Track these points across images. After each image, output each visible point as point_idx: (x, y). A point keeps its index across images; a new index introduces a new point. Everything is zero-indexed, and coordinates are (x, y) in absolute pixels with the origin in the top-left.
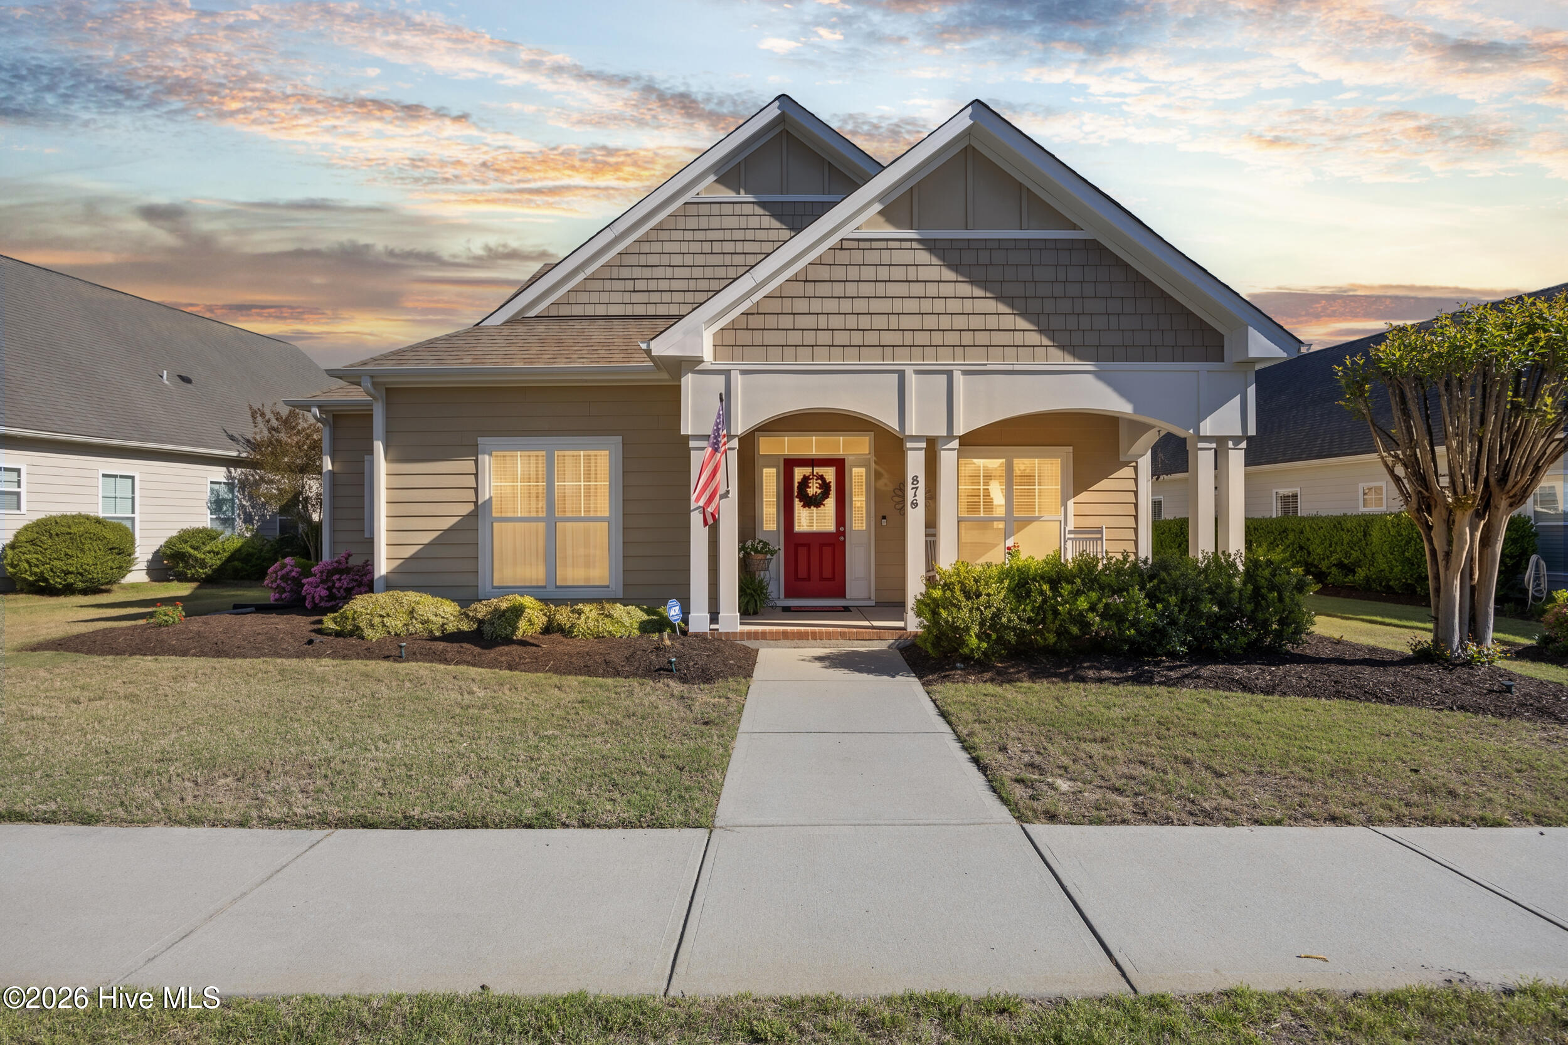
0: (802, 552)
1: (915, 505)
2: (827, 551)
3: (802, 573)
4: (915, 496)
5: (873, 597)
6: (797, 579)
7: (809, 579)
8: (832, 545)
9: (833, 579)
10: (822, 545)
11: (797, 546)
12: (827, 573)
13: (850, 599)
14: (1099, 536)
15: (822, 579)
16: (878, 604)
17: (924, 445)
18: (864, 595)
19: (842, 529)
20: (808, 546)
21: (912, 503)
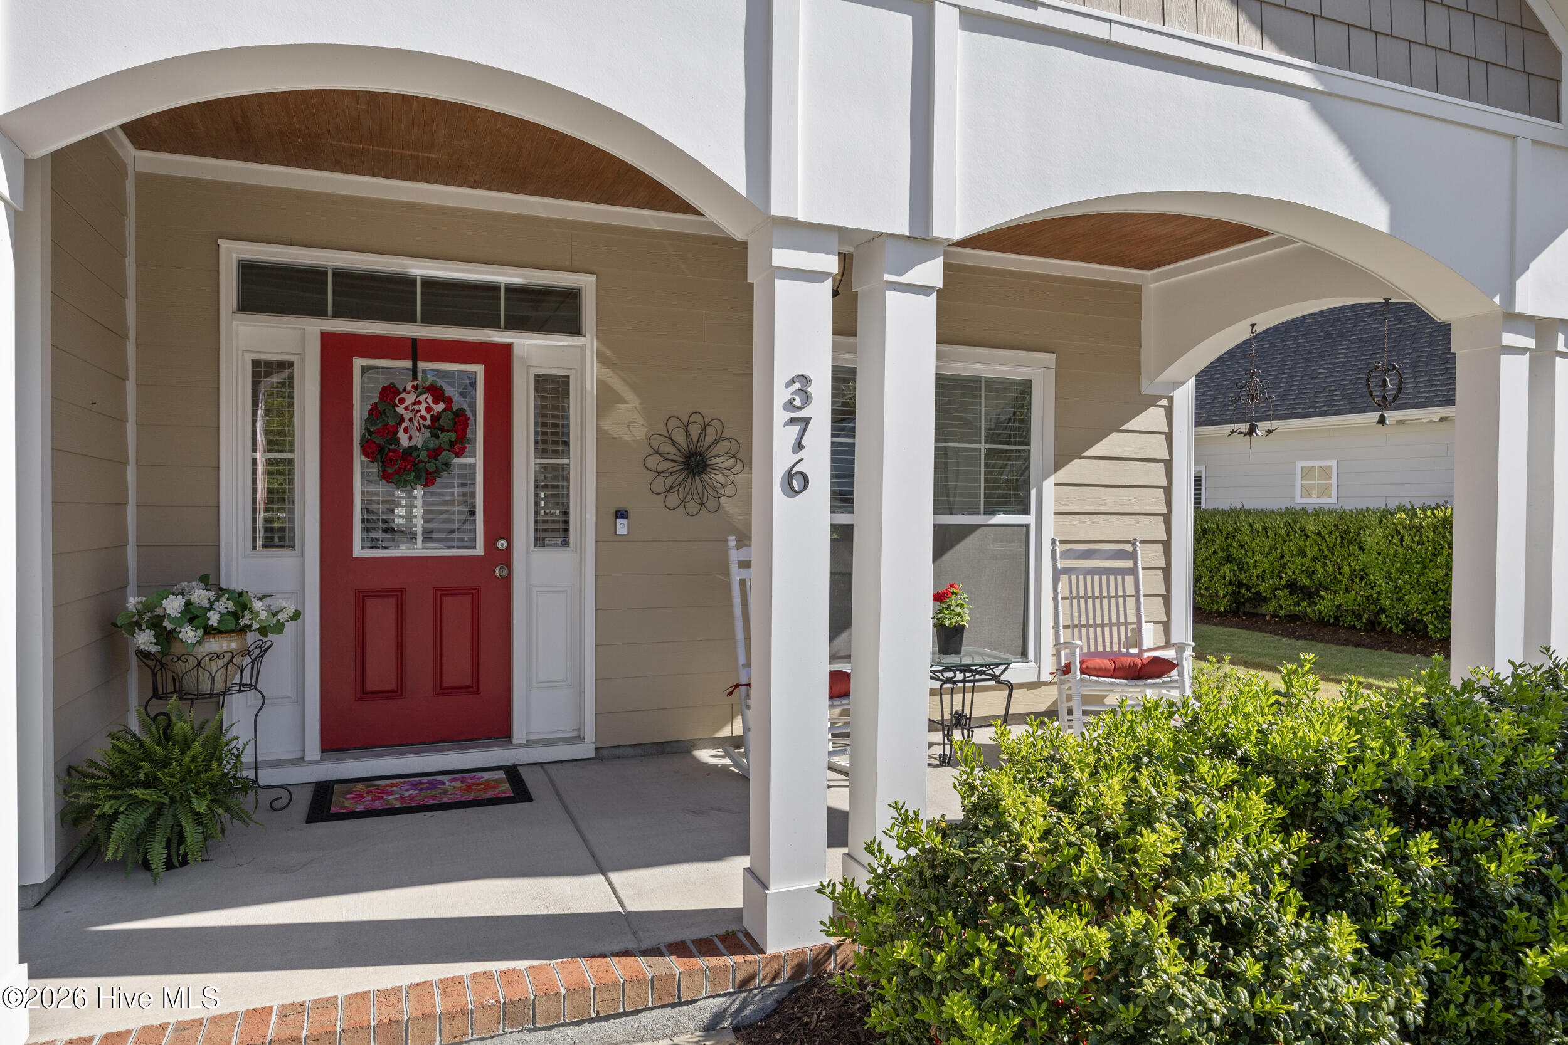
0: (381, 613)
1: (796, 482)
2: (457, 609)
3: (381, 673)
4: (799, 446)
5: (590, 734)
6: (364, 694)
7: (398, 692)
8: (474, 593)
9: (472, 688)
10: (441, 593)
11: (363, 596)
12: (457, 671)
13: (530, 743)
14: (1129, 564)
15: (442, 690)
16: (603, 755)
17: (830, 263)
18: (563, 726)
19: (502, 544)
20: (399, 595)
21: (790, 475)
